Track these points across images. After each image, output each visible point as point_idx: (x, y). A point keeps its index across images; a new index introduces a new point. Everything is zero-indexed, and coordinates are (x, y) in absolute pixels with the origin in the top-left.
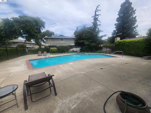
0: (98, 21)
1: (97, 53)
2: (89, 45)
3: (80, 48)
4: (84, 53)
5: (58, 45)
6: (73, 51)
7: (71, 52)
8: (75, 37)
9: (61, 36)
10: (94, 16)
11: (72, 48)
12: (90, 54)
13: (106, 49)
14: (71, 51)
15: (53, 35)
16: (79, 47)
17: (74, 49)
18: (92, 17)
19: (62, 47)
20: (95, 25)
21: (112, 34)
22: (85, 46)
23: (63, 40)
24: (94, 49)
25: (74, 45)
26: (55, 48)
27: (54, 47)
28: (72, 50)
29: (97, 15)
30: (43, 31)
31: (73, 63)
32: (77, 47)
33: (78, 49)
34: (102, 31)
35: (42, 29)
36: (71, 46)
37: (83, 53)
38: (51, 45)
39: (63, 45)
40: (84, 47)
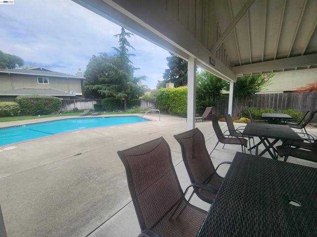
0: (129, 45)
3: (95, 103)
5: (22, 95)
6: (76, 111)
9: (39, 69)
10: (120, 35)
11: (72, 102)
13: (147, 104)
16: (90, 101)
17: (79, 105)
21: (163, 75)
22: (106, 99)
23: (46, 82)
24: (125, 105)
25: (81, 94)
28: (72, 106)
29: (128, 34)
32: (87, 101)
33: (90, 105)
36: (72, 97)
40: (103, 100)
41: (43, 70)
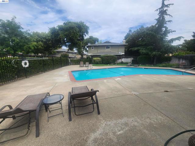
0: (167, 14)
1: (159, 67)
2: (147, 54)
3: (132, 59)
4: (139, 66)
5: (102, 55)
6: (122, 63)
7: (118, 64)
8: (126, 43)
9: (106, 42)
10: (160, 9)
11: (120, 58)
12: (147, 68)
13: (179, 61)
14: (118, 62)
15: (97, 42)
16: (130, 57)
17: (124, 60)
18: (157, 10)
19: (108, 57)
20: (161, 22)
21: (193, 34)
22: (141, 56)
23: (109, 48)
24: (155, 61)
25: (124, 54)
26: (99, 58)
27: (97, 57)
28: (120, 61)
29: (167, 6)
30: (86, 37)
31: (120, 79)
32: (128, 58)
33: (129, 60)
34: (173, 31)
35: (85, 35)
36: (120, 55)
37: (136, 66)
38: (93, 54)
39: (109, 55)
40: (138, 57)
41: (108, 42)
